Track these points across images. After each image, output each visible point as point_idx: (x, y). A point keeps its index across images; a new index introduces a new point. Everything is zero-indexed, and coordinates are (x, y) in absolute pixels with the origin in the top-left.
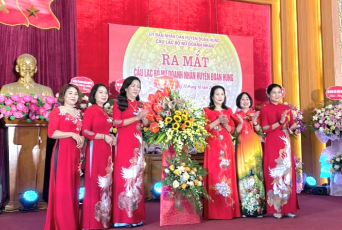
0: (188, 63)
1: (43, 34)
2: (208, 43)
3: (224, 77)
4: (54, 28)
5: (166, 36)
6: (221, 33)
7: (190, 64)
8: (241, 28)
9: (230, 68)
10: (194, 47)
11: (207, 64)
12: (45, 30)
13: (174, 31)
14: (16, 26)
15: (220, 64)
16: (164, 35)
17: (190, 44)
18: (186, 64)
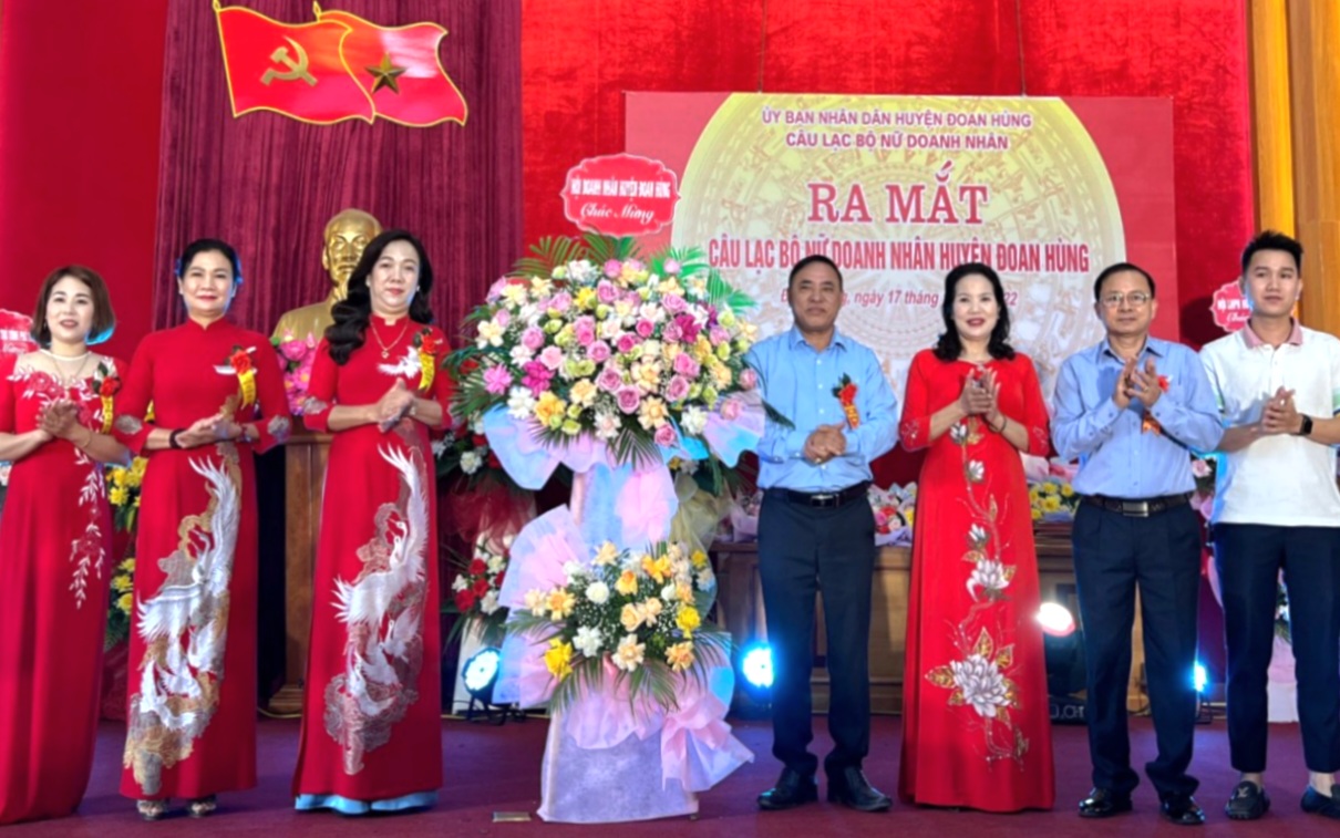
0: (905, 212)
1: (416, 143)
2: (983, 132)
3: (1049, 257)
4: (451, 123)
5: (825, 118)
6: (1036, 88)
7: (912, 214)
8: (1125, 64)
9: (1073, 220)
10: (927, 150)
11: (978, 209)
12: (423, 129)
13: (854, 98)
14: (338, 125)
15: (1035, 207)
16: (816, 116)
17: (914, 141)
18: (898, 214)
